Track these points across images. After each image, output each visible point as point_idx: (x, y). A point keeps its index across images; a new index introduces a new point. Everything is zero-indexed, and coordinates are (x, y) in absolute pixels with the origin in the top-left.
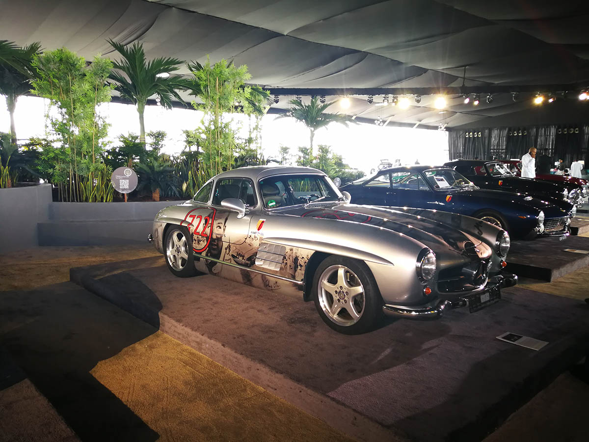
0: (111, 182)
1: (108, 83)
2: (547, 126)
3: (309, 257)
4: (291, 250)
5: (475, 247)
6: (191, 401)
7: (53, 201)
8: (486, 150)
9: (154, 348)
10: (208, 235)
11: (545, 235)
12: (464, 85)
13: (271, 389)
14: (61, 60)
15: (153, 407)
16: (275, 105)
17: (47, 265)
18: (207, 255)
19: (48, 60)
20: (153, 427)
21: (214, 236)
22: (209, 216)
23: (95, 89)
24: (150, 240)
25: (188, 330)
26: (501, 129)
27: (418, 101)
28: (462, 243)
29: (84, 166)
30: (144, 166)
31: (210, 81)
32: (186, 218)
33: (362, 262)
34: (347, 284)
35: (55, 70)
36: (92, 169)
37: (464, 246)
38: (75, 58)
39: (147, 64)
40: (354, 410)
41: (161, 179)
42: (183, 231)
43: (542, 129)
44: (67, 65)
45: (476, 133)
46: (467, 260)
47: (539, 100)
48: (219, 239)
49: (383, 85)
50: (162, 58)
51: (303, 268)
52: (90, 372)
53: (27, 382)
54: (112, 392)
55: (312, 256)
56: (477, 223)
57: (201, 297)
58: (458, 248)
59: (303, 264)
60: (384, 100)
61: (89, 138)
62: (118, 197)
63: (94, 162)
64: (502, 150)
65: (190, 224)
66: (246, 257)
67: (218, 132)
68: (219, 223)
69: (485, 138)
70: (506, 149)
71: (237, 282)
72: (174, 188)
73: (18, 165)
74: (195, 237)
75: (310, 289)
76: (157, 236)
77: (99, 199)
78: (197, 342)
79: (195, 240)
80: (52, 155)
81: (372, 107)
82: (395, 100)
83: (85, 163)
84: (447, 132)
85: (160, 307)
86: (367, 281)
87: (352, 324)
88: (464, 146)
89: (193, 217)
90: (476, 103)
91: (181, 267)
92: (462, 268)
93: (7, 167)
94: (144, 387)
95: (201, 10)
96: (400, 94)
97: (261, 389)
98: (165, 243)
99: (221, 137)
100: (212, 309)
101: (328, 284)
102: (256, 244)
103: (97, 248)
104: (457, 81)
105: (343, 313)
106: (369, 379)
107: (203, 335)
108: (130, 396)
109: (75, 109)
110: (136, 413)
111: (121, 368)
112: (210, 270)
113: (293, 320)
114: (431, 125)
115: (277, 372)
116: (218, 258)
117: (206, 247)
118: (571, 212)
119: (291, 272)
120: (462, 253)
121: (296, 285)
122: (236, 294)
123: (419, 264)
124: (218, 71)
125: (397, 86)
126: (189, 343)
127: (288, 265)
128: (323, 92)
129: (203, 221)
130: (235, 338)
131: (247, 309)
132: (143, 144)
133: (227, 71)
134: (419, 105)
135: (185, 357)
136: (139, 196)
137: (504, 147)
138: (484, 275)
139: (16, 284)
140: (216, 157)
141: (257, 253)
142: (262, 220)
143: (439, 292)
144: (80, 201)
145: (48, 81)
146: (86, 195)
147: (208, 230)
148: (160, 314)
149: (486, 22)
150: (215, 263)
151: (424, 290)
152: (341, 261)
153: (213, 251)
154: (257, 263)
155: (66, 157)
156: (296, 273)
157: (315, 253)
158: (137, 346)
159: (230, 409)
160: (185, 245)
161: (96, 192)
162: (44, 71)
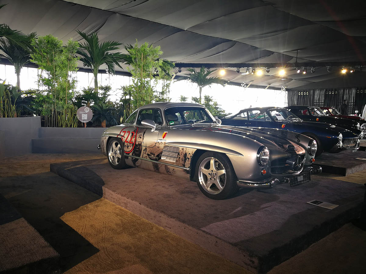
0: (77, 116)
1: (76, 56)
2: (350, 88)
3: (193, 153)
4: (183, 149)
5: (295, 148)
6: (119, 234)
7: (41, 127)
8: (312, 103)
9: (99, 207)
10: (134, 142)
11: (343, 149)
12: (296, 62)
13: (168, 228)
14: (48, 42)
15: (97, 236)
16: (179, 74)
17: (37, 163)
18: (132, 155)
19: (41, 42)
20: (96, 246)
21: (137, 143)
22: (134, 131)
23: (68, 59)
24: (99, 147)
25: (120, 196)
26: (321, 90)
27: (268, 72)
28: (286, 145)
29: (60, 105)
30: (97, 107)
31: (138, 55)
32: (120, 133)
33: (225, 154)
34: (215, 169)
35: (44, 48)
36: (65, 107)
37: (287, 147)
38: (57, 41)
39: (100, 45)
40: (216, 237)
41: (107, 114)
42: (119, 141)
43: (347, 90)
44: (52, 45)
45: (305, 93)
46: (289, 155)
47: (344, 71)
48: (140, 145)
49: (246, 62)
50: (109, 42)
51: (190, 160)
52: (60, 218)
53: (23, 219)
54: (73, 228)
55: (195, 152)
56: (297, 135)
57: (128, 179)
58: (283, 147)
59: (189, 157)
60: (247, 71)
61: (64, 89)
62: (80, 124)
63: (66, 103)
64: (322, 103)
65: (123, 136)
66: (156, 155)
67: (142, 86)
68: (140, 135)
69: (311, 95)
70: (324, 102)
71: (150, 171)
72: (115, 120)
73: (21, 104)
74: (126, 144)
75: (193, 173)
76: (103, 145)
77: (69, 125)
78: (124, 203)
79: (126, 146)
80: (41, 99)
81: (239, 76)
82: (254, 71)
83: (61, 104)
84: (287, 92)
85: (103, 184)
86: (228, 166)
87: (218, 193)
88: (298, 100)
89: (125, 132)
90: (304, 73)
91: (117, 163)
92: (286, 160)
93: (14, 105)
94: (92, 226)
95: (134, 15)
96: (257, 67)
97: (162, 228)
98: (108, 148)
99: (144, 89)
100: (135, 185)
101: (205, 169)
102: (162, 146)
103: (67, 155)
104: (292, 59)
105: (214, 186)
106: (227, 222)
107: (128, 198)
108: (83, 230)
109: (56, 71)
110: (87, 239)
111: (78, 216)
112: (134, 164)
113: (183, 192)
114: (277, 87)
115: (171, 218)
116: (139, 156)
117: (132, 150)
118: (360, 135)
119: (182, 163)
120: (286, 150)
121: (186, 170)
122: (150, 178)
123: (259, 156)
124: (143, 49)
125: (255, 62)
126: (120, 204)
127: (181, 158)
128: (209, 66)
129: (131, 134)
130: (147, 200)
131: (155, 186)
132: (96, 93)
133: (148, 49)
134: (268, 74)
135: (117, 211)
136: (93, 125)
137: (323, 101)
138: (300, 165)
139: (18, 173)
140: (141, 102)
141: (162, 152)
142: (165, 132)
143: (272, 174)
144: (58, 127)
145: (40, 54)
146: (61, 123)
147: (133, 140)
148: (103, 188)
149: (310, 23)
150: (137, 160)
151: (262, 171)
152: (212, 154)
153: (136, 152)
154: (162, 158)
155: (50, 100)
156: (186, 163)
157: (197, 150)
158: (89, 205)
159: (142, 238)
160: (120, 150)
161: (67, 122)
162: (38, 48)
